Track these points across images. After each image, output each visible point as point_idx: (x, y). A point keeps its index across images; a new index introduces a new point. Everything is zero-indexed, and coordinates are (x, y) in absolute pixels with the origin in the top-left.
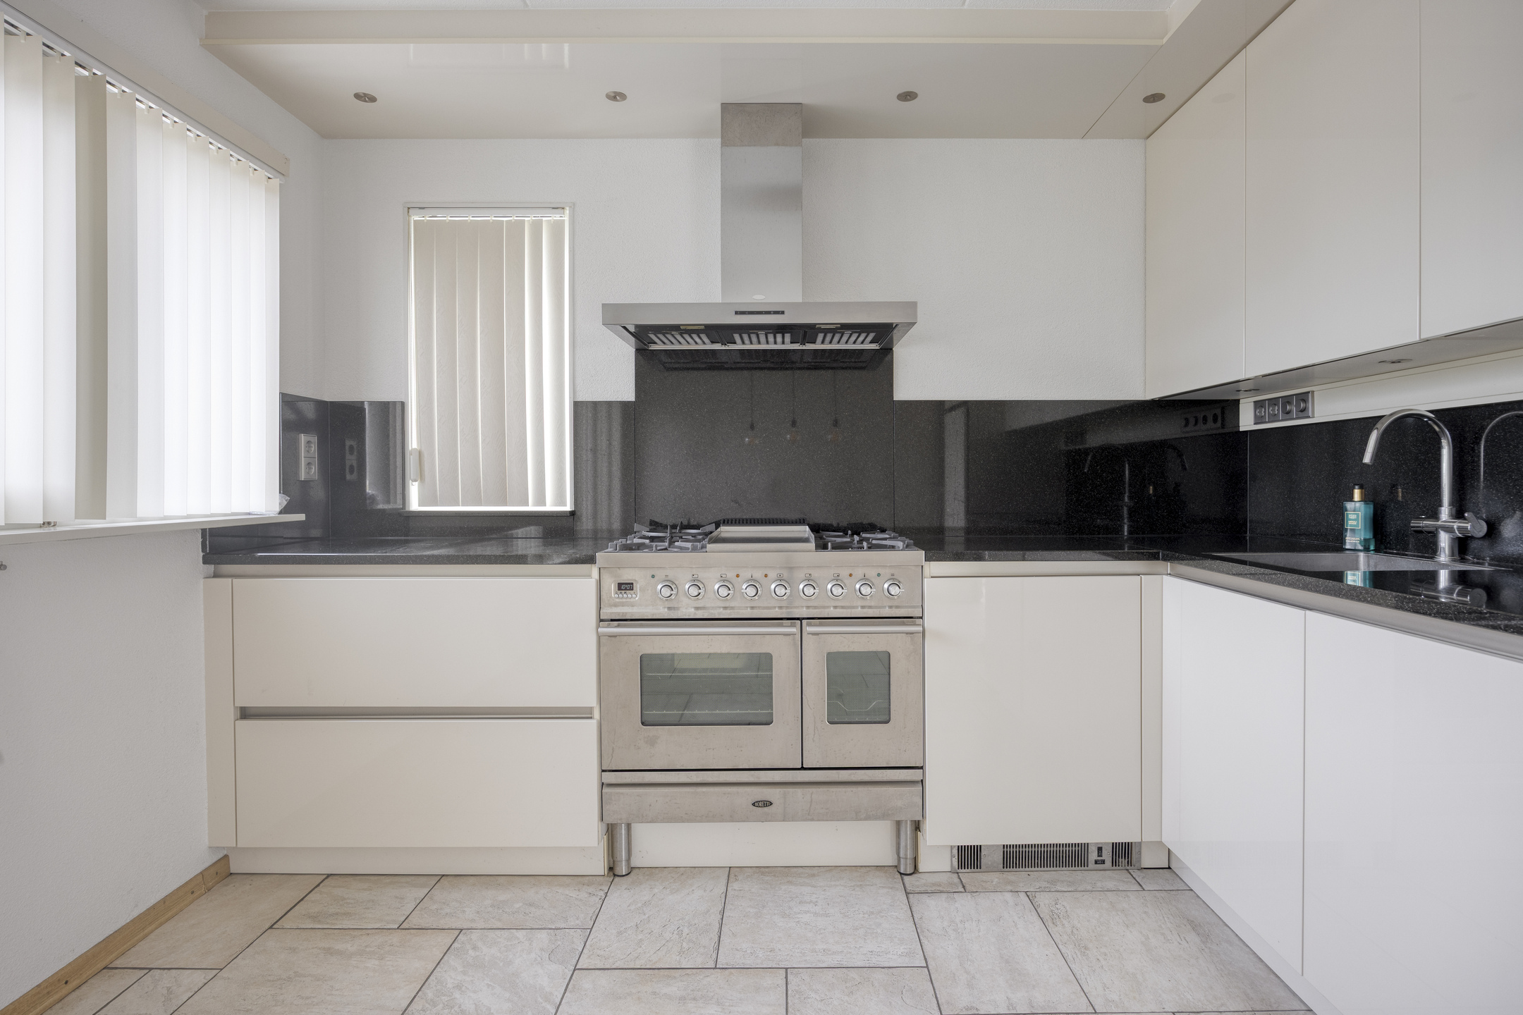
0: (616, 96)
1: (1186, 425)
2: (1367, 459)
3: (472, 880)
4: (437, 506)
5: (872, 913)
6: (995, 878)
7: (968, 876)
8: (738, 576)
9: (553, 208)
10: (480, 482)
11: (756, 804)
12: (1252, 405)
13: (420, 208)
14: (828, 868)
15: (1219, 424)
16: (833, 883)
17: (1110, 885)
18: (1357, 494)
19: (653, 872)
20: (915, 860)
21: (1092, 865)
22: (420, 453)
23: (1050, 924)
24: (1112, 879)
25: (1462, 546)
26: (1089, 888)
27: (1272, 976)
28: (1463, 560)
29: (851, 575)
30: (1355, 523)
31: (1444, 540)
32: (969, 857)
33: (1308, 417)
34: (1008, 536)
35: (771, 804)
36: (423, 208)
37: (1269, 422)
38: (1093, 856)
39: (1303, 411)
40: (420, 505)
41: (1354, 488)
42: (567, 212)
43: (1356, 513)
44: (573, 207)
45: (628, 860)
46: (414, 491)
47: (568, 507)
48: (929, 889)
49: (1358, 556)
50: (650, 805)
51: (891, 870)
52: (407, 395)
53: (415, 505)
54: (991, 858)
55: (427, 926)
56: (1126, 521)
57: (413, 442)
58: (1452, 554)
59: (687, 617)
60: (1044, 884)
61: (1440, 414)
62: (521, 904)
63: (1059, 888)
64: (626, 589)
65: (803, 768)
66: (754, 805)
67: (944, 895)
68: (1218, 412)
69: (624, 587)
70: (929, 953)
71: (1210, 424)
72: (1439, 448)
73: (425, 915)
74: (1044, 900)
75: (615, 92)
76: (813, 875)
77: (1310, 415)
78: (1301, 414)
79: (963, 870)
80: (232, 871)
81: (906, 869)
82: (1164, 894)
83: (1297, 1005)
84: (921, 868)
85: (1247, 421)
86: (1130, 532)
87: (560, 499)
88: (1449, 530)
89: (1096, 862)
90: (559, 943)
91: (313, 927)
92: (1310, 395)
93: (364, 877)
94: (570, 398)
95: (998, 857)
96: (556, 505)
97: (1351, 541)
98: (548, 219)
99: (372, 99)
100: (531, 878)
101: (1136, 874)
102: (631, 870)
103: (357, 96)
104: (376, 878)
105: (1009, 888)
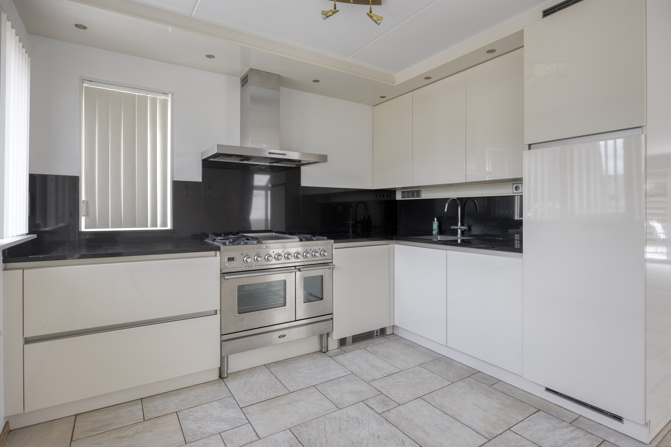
0: (210, 56)
1: (377, 196)
2: (446, 211)
3: (158, 396)
4: (97, 228)
5: (325, 365)
6: (351, 347)
7: (344, 348)
8: (273, 252)
9: (163, 93)
10: (122, 216)
11: (280, 337)
12: (401, 193)
13: (90, 81)
14: (299, 357)
15: (389, 197)
16: (305, 360)
17: (382, 341)
18: (436, 219)
19: (237, 374)
20: (327, 347)
21: (375, 337)
22: (87, 203)
23: (375, 354)
24: (381, 340)
25: (463, 233)
26: (378, 343)
27: (433, 352)
28: (463, 236)
29: (311, 249)
30: (436, 227)
31: (459, 231)
32: (343, 342)
33: (420, 197)
34: (336, 234)
35: (285, 335)
36: (92, 81)
37: (407, 198)
38: (375, 334)
39: (418, 195)
40: (86, 228)
41: (435, 218)
42: (170, 95)
43: (435, 225)
44: (173, 95)
45: (227, 371)
46: (83, 220)
47: (169, 227)
48: (336, 354)
49: (438, 237)
50: (241, 346)
51: (319, 352)
52: (80, 173)
53: (83, 229)
54: (349, 341)
55: (158, 415)
56: (351, 228)
57: (83, 197)
58: (461, 235)
59: (255, 269)
60: (366, 345)
61: (458, 199)
62: (193, 397)
63: (370, 345)
64: (231, 260)
65: (296, 321)
66: (279, 337)
67: (341, 355)
68: (389, 194)
69: (231, 259)
70: (351, 370)
71: (385, 197)
72: (458, 208)
73: (152, 413)
74: (368, 349)
75: (209, 55)
76: (296, 360)
77: (420, 196)
78: (418, 196)
79: (341, 347)
80: (10, 430)
81: (325, 350)
82: (396, 340)
83: (442, 356)
84: (329, 349)
85: (399, 197)
86: (352, 232)
87: (164, 223)
88: (460, 229)
89: (376, 336)
90: (225, 403)
91: (97, 433)
92: (420, 191)
93: (98, 410)
94: (171, 179)
95: (351, 340)
96: (162, 227)
97: (435, 232)
98: (160, 97)
99: (84, 28)
100: (186, 388)
101: (386, 337)
102: (228, 374)
103: (77, 26)
104: (106, 409)
105: (357, 348)
